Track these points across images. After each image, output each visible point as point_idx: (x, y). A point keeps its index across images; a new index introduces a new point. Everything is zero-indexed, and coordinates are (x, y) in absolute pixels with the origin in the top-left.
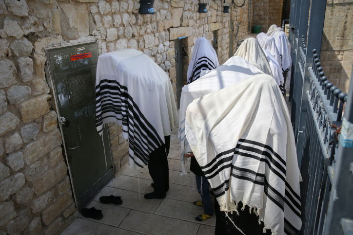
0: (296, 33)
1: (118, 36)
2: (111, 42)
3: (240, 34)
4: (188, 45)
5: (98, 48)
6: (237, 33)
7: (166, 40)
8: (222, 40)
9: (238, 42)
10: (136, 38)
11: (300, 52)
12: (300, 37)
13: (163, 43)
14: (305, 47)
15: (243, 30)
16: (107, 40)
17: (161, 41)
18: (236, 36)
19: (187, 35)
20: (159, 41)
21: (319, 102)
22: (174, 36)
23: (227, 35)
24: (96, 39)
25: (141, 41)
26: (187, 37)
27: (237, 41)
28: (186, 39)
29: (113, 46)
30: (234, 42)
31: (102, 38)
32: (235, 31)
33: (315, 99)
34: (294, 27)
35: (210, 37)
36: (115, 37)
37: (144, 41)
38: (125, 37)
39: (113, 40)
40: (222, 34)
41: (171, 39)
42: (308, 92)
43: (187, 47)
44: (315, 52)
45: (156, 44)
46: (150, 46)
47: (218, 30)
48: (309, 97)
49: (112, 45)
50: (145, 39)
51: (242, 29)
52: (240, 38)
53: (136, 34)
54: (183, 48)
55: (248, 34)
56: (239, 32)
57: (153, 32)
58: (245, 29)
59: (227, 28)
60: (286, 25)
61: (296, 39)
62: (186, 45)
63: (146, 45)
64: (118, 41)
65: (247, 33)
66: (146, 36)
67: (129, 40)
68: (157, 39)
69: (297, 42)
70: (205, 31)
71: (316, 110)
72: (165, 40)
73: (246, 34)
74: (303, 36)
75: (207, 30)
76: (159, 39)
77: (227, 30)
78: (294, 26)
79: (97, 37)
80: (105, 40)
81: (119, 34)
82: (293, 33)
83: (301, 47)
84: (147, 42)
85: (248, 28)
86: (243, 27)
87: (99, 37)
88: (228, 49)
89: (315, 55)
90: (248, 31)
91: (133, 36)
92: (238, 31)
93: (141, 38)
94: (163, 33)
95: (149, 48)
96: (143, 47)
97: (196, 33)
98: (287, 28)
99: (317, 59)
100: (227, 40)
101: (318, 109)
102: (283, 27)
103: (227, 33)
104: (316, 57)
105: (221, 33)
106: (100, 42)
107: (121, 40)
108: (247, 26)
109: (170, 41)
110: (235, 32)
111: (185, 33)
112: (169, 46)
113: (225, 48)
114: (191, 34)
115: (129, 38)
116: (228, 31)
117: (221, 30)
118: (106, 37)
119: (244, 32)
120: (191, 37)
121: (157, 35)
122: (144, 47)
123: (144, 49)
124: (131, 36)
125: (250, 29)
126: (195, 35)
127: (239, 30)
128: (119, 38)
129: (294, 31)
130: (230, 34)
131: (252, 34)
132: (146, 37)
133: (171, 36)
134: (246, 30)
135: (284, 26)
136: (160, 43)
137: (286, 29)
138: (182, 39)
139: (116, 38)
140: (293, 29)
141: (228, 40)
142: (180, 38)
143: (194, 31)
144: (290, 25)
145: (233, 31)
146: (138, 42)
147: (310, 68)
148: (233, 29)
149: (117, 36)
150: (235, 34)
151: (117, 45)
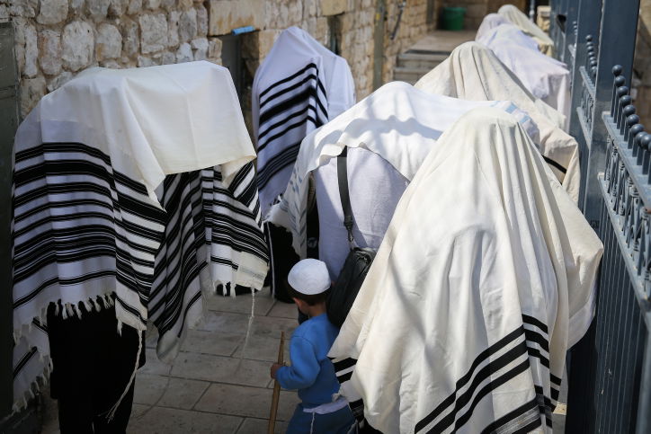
0: (569, 31)
1: (71, 11)
2: (50, 27)
3: (404, 30)
4: (258, 53)
5: (15, 43)
6: (397, 27)
7: (198, 34)
8: (352, 46)
9: (399, 53)
10: (118, 21)
11: (582, 80)
12: (581, 41)
13: (189, 42)
14: (595, 65)
15: (412, 19)
16: (40, 20)
17: (186, 37)
18: (394, 34)
19: (256, 24)
20: (180, 37)
21: (627, 187)
22: (220, 23)
23: (369, 31)
24: (12, 16)
25: (132, 32)
26: (258, 30)
27: (396, 50)
28: (252, 36)
29: (57, 40)
30: (387, 54)
31: (27, 15)
32: (389, 21)
33: (618, 185)
34: (566, 14)
35: (320, 35)
36: (62, 12)
37: (139, 32)
38: (88, 15)
39: (55, 21)
40: (353, 28)
41: (212, 33)
42: (601, 174)
43: (258, 59)
44: (617, 73)
45: (171, 44)
46: (155, 48)
47: (343, 13)
48: (605, 185)
49: (53, 35)
50: (143, 28)
51: (412, 16)
52: (405, 42)
53: (119, 10)
54: (244, 61)
55: (429, 30)
56: (402, 25)
57: (163, 8)
58: (419, 14)
59: (366, 10)
60: (541, 9)
61: (570, 46)
62: (254, 54)
63: (143, 44)
64: (70, 27)
65: (424, 28)
66: (146, 17)
67: (98, 26)
68: (176, 28)
69: (574, 55)
70: (306, 16)
71: (620, 209)
72: (195, 34)
73: (420, 32)
74: (588, 37)
75: (313, 12)
76: (179, 31)
77: (367, 17)
78: (564, 11)
79: (13, 9)
80: (34, 19)
81: (74, 6)
82: (563, 30)
83: (583, 68)
84: (147, 35)
85: (430, 12)
86: (412, 10)
87: (20, 11)
88: (371, 74)
89: (618, 79)
90: (428, 23)
91: (111, 16)
92: (399, 20)
93: (133, 22)
94: (192, 13)
95: (151, 53)
96: (135, 49)
97: (282, 20)
98: (545, 18)
99: (621, 89)
100: (367, 45)
101: (625, 205)
102: (532, 13)
103: (369, 24)
104: (620, 84)
105: (350, 25)
106: (20, 24)
107: (77, 24)
108: (424, 8)
109: (209, 37)
110: (391, 23)
111: (251, 18)
112: (207, 54)
113: (362, 71)
114: (267, 21)
115: (98, 20)
116: (371, 20)
117: (351, 15)
118: (38, 12)
119: (415, 26)
120: (268, 31)
121: (175, 16)
122: (140, 49)
123: (139, 57)
124: (106, 13)
125: (435, 16)
126: (280, 25)
127: (403, 17)
128: (71, 17)
129: (566, 23)
130: (376, 28)
131: (439, 33)
132: (145, 19)
133: (213, 25)
134: (422, 19)
135: (536, 10)
136: (181, 42)
137: (540, 20)
138: (243, 35)
139: (65, 17)
140: (561, 18)
141: (369, 47)
142: (239, 31)
143: (276, 13)
144: (553, 9)
145: (386, 19)
146: (124, 34)
147: (607, 114)
148: (386, 13)
149: (66, 10)
150: (392, 30)
151: (66, 38)
